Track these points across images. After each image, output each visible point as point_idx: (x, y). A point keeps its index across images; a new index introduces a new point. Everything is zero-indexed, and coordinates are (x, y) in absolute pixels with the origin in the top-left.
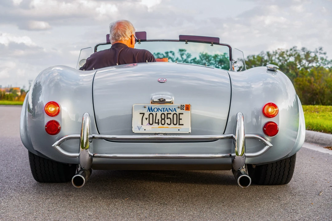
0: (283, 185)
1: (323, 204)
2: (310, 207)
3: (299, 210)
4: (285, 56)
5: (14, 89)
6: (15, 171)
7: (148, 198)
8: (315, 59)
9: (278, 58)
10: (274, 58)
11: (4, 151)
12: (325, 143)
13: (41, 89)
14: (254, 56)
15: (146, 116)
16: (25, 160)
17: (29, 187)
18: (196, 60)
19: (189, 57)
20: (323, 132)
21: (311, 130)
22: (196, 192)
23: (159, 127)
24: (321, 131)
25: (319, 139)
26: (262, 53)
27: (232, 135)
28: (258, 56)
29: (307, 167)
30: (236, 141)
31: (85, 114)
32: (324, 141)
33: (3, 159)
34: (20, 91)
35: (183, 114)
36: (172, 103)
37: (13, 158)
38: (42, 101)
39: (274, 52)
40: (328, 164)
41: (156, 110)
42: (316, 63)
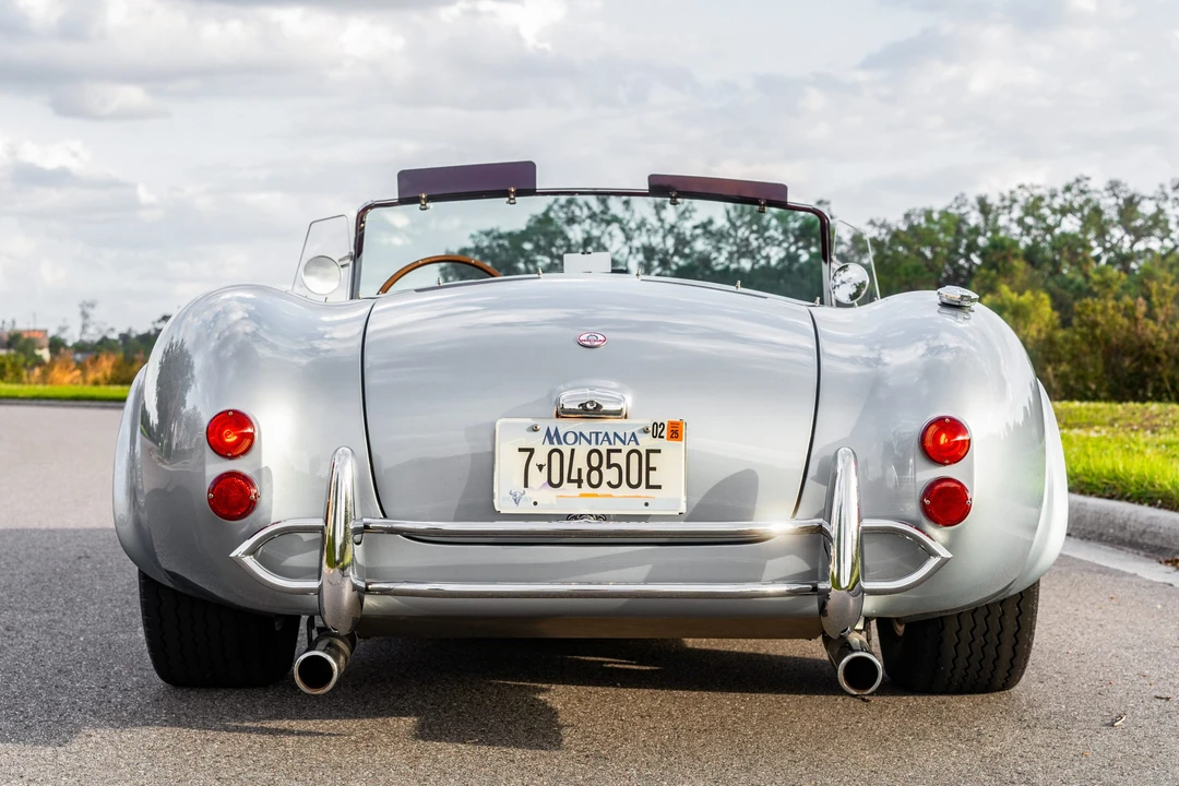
0: (998, 694)
1: (1120, 755)
2: (1077, 764)
3: (1039, 775)
4: (1046, 211)
5: (26, 336)
6: (84, 650)
7: (544, 736)
8: (1158, 222)
9: (1020, 222)
10: (1003, 221)
11: (32, 577)
12: (1165, 546)
13: (190, 367)
14: (928, 214)
15: (540, 457)
16: (112, 611)
17: (140, 704)
18: (713, 228)
19: (687, 214)
20: (1160, 507)
21: (1121, 498)
22: (703, 718)
23: (582, 495)
24: (1152, 504)
25: (1144, 532)
26: (960, 200)
27: (820, 520)
28: (945, 214)
29: (1089, 633)
30: (831, 540)
31: (340, 450)
32: (1163, 539)
33: (33, 608)
34: (46, 342)
35: (659, 451)
36: (626, 417)
37: (66, 602)
38: (195, 408)
39: (1003, 199)
40: (1162, 620)
41: (571, 438)
42: (1162, 239)
